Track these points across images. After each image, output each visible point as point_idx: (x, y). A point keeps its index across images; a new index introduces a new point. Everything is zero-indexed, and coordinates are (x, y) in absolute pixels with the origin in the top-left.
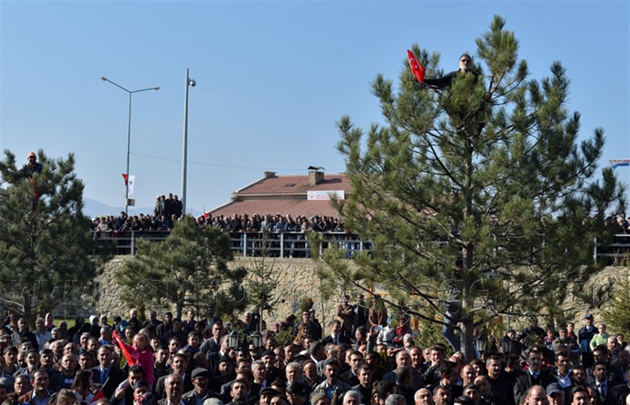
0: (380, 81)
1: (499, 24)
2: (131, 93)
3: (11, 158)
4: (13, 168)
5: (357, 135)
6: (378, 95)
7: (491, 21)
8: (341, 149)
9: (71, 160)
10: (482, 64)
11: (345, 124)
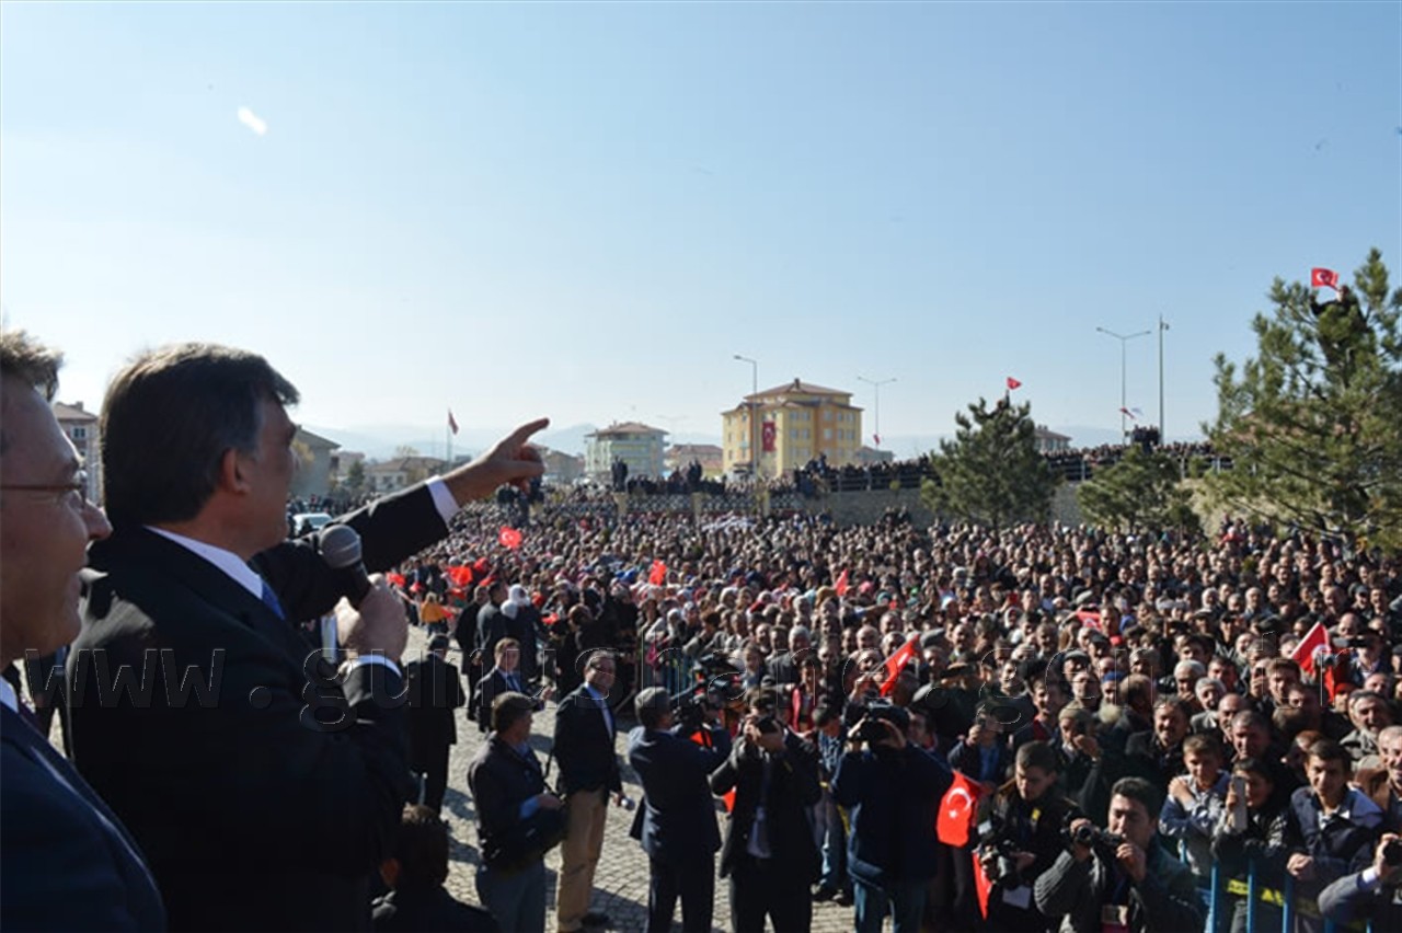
0: (1259, 317)
1: (1375, 255)
2: (1124, 339)
3: (983, 403)
4: (983, 411)
5: (1231, 370)
6: (1256, 331)
7: (1368, 253)
8: (1216, 381)
9: (1028, 406)
10: (1359, 294)
11: (1221, 359)
